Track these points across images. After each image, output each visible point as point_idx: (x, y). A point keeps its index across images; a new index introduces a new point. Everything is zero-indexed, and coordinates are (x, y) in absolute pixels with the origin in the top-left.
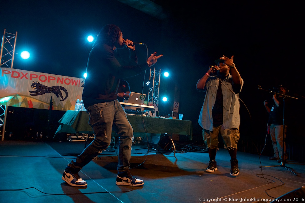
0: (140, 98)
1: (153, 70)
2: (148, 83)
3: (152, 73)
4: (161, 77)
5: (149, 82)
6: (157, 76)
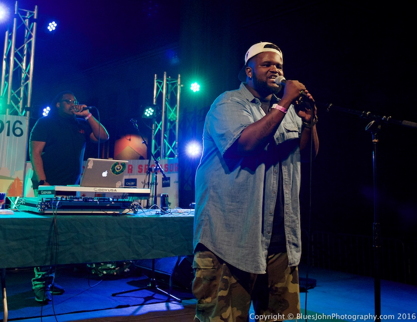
0: (114, 171)
1: (161, 77)
2: (149, 112)
3: (160, 83)
4: (181, 94)
5: (150, 109)
6: (172, 93)
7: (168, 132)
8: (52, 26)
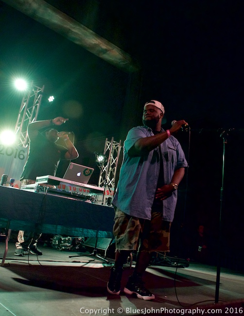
0: (84, 173)
1: (109, 140)
5: (102, 157)
7: (110, 173)
8: (51, 99)
